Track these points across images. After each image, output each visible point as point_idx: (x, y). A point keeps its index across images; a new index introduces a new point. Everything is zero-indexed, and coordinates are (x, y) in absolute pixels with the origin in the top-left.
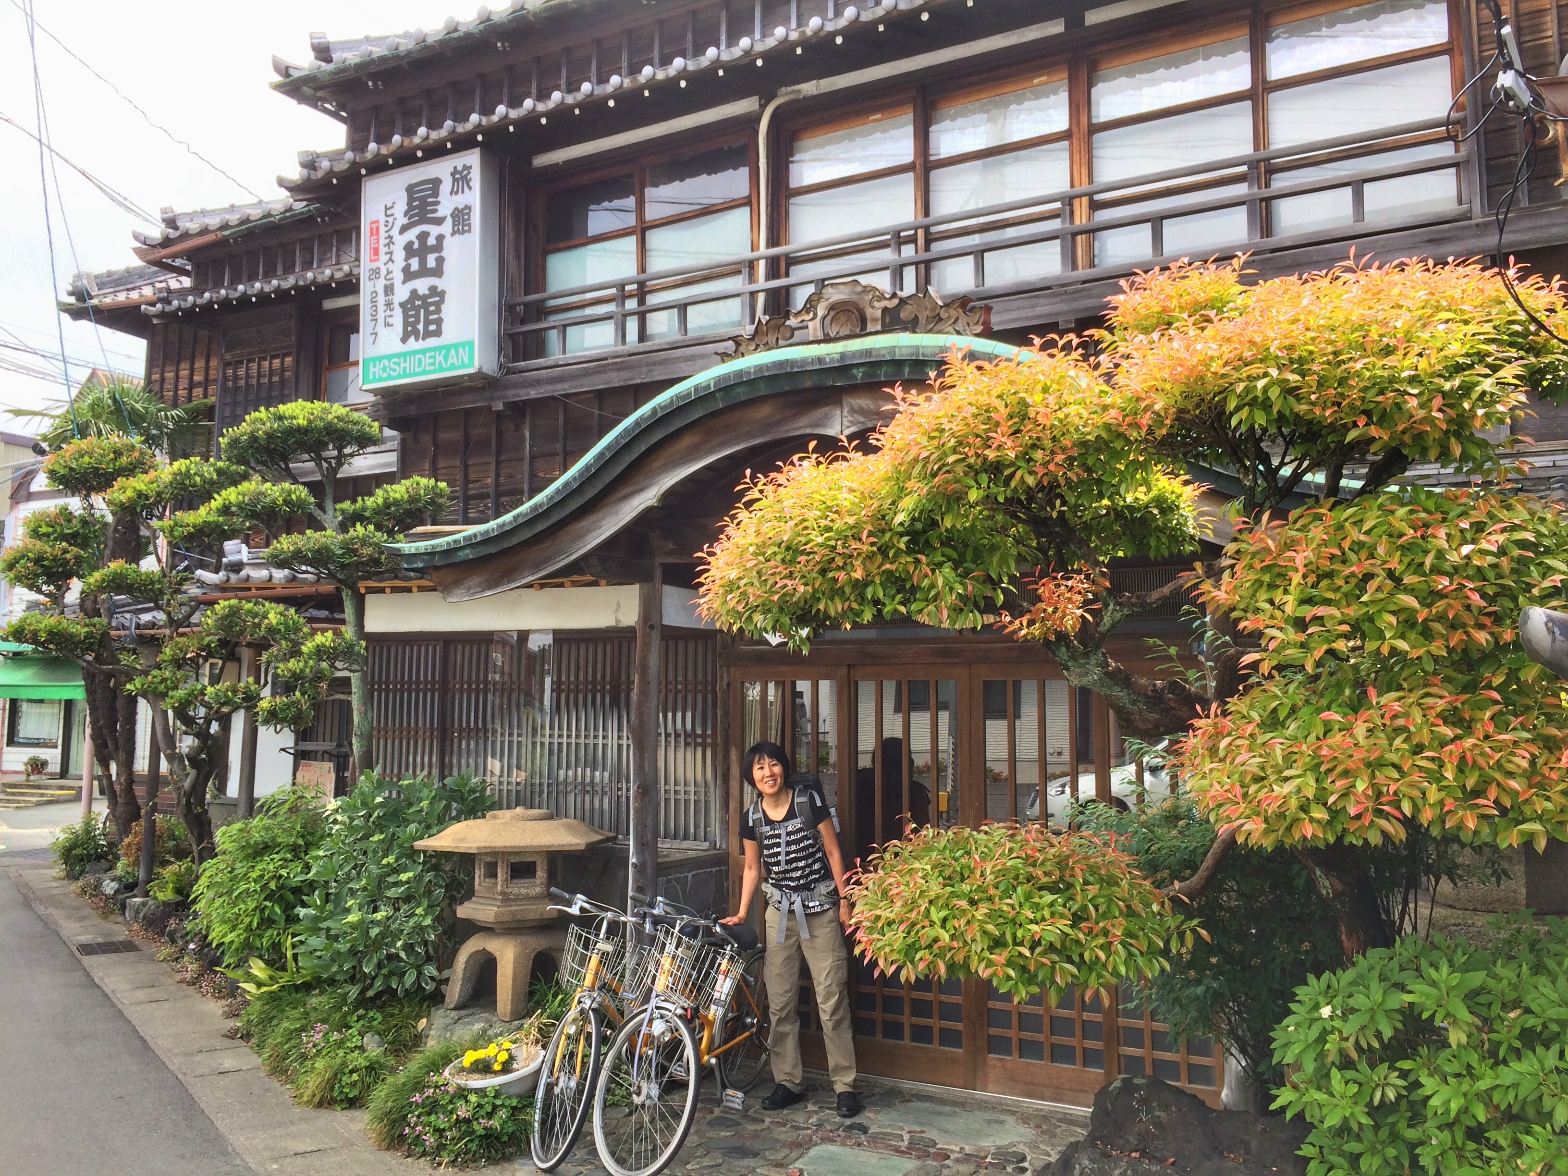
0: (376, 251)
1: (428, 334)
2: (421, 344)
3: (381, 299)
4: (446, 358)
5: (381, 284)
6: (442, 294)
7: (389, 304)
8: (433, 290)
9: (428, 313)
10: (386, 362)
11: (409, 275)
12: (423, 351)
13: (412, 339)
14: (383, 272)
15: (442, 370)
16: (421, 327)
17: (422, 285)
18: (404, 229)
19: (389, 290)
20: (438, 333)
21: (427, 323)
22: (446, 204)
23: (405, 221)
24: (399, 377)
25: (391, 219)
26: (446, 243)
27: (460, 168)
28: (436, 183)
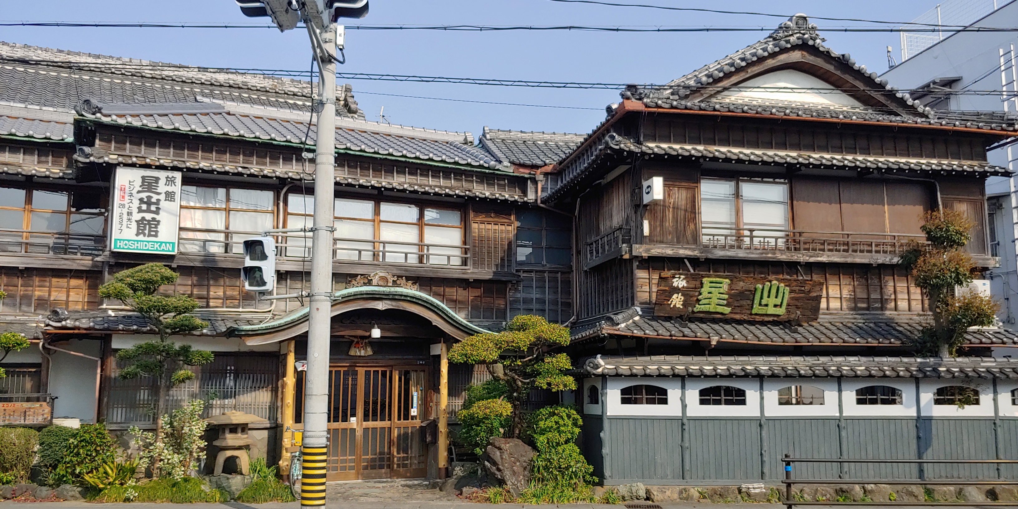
0: (123, 197)
1: (149, 235)
2: (146, 238)
3: (125, 217)
4: (160, 246)
5: (125, 211)
6: (159, 222)
7: (129, 220)
8: (154, 219)
9: (150, 228)
10: (127, 242)
11: (140, 210)
12: (148, 242)
13: (142, 235)
14: (127, 206)
15: (157, 250)
16: (147, 232)
17: (148, 216)
18: (139, 192)
19: (130, 214)
20: (156, 236)
21: (150, 231)
22: (162, 187)
23: (140, 189)
24: (134, 249)
25: (132, 187)
26: (161, 203)
27: (170, 176)
28: (157, 179)
